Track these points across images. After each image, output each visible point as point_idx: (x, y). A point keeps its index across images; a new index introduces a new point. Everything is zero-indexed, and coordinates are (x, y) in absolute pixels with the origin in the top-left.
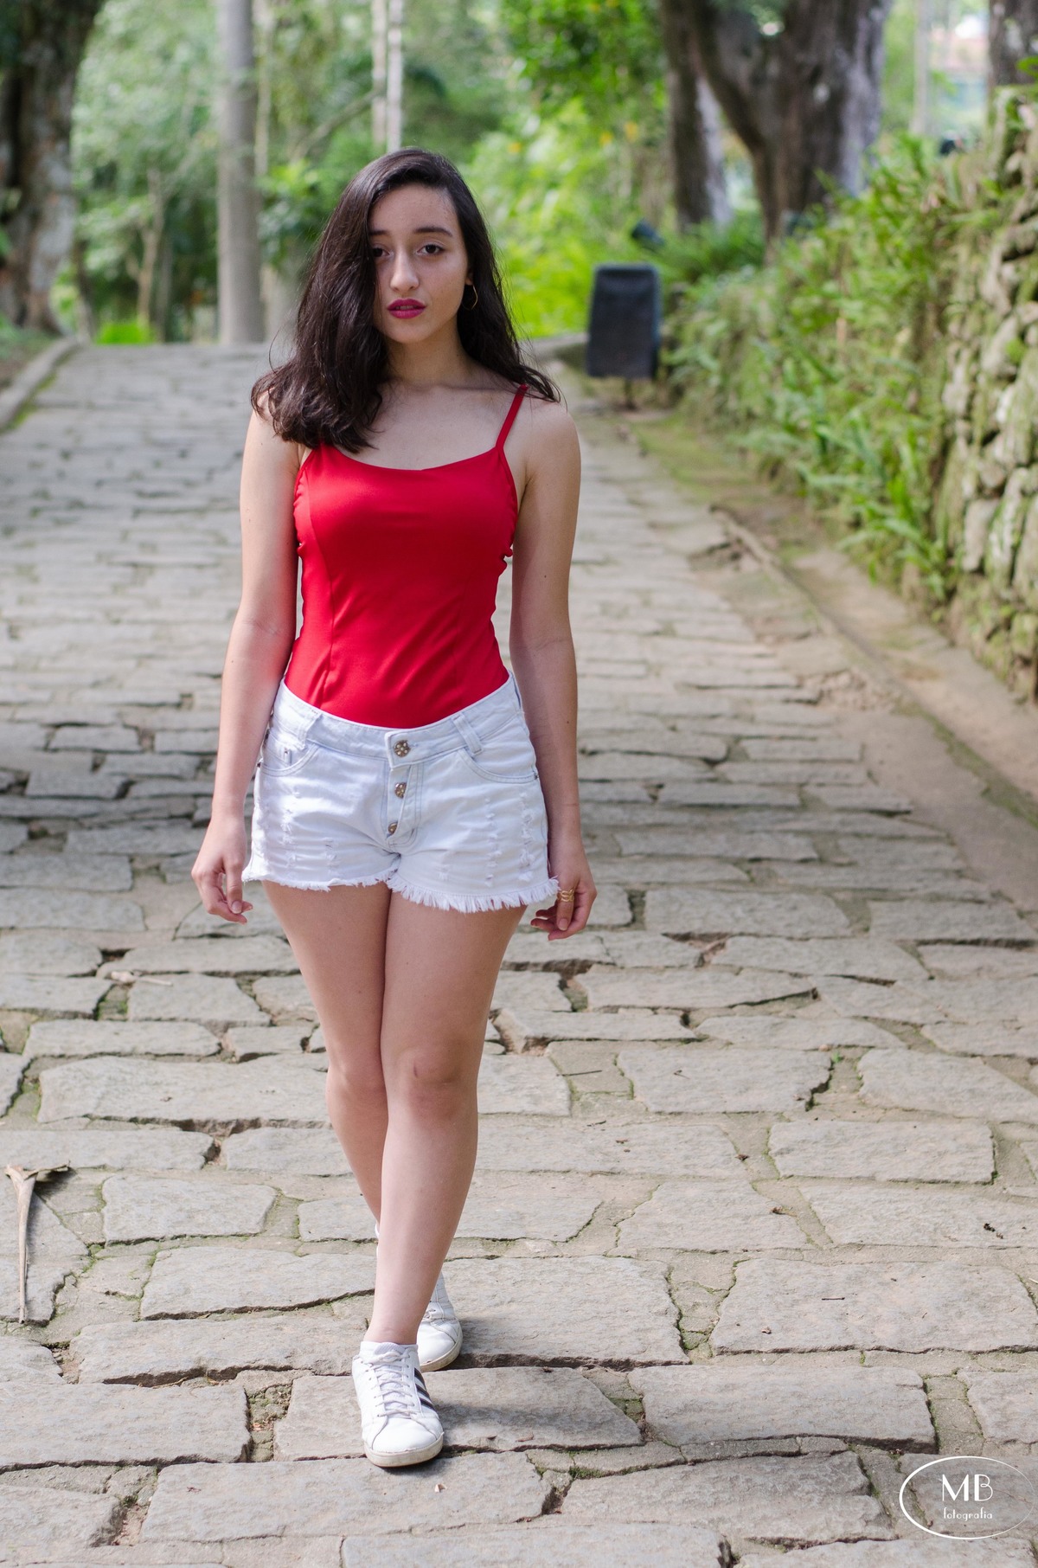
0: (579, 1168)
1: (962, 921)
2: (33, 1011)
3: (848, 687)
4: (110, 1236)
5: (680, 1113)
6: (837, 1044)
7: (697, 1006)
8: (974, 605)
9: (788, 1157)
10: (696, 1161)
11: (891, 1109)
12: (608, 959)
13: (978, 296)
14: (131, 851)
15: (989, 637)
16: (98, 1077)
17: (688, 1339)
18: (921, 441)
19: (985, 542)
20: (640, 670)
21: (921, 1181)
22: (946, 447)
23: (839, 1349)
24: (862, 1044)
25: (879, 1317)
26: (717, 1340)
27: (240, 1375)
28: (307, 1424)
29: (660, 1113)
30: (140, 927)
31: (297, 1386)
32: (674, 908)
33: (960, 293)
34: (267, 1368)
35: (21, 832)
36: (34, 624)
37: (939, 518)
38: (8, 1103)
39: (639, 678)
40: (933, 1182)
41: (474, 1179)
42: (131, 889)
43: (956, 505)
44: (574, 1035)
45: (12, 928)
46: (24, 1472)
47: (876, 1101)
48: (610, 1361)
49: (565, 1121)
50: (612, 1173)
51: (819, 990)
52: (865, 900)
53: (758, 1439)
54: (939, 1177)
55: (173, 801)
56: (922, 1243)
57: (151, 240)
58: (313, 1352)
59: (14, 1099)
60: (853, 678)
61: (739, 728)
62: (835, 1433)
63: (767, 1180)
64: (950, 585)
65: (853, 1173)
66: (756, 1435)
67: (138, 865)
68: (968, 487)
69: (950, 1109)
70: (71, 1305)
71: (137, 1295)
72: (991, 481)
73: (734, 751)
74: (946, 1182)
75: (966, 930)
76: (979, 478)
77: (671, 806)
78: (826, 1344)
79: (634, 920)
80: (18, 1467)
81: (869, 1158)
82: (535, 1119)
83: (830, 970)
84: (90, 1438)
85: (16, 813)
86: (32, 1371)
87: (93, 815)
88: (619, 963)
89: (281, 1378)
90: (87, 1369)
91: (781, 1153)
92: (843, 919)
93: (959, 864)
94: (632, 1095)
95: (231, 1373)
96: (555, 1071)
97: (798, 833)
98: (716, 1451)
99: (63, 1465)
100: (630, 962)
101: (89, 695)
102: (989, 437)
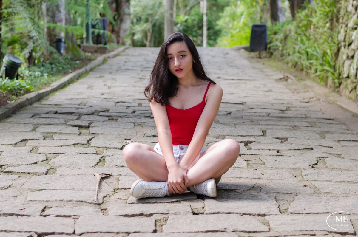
0: (250, 177)
1: (350, 137)
2: (105, 147)
3: (316, 100)
4: (120, 187)
5: (277, 168)
6: (319, 157)
7: (281, 149)
8: (346, 85)
9: (307, 176)
10: (282, 177)
11: (335, 169)
12: (257, 141)
13: (347, 11)
14: (134, 122)
15: (350, 92)
16: (121, 159)
17: (282, 211)
18: (333, 48)
19: (349, 70)
20: (264, 96)
21: (344, 182)
22: (339, 50)
23: (325, 213)
24: (325, 157)
25: (336, 207)
26: (290, 211)
27: (154, 215)
28: (172, 226)
29: (272, 168)
30: (135, 134)
31: (169, 217)
32: (274, 133)
33: (342, 12)
34: (161, 214)
35: (107, 118)
36: (115, 87)
37: (337, 66)
38: (96, 163)
39: (264, 97)
40: (348, 182)
41: (221, 179)
42: (133, 128)
43: (342, 62)
44: (248, 153)
45: (102, 134)
46: (90, 234)
47: (330, 167)
48: (259, 214)
49: (246, 169)
50: (259, 179)
51: (313, 148)
52: (324, 133)
53: (303, 231)
54: (349, 181)
55: (146, 114)
56: (346, 193)
57: (149, 35)
58: (175, 210)
59: (98, 163)
60: (317, 98)
61: (289, 106)
62: (325, 230)
63: (302, 181)
64: (340, 82)
65: (325, 180)
66: (302, 230)
67: (135, 124)
68: (345, 57)
69: (351, 169)
70: (107, 201)
71: (126, 199)
72: (351, 55)
73: (288, 109)
74: (351, 182)
75: (351, 138)
76: (348, 54)
77: (272, 117)
78: (321, 212)
79: (263, 135)
80: (88, 233)
81: (329, 177)
82: (238, 168)
83: (316, 144)
84: (109, 227)
85: (106, 115)
86: (95, 213)
87: (126, 116)
88: (260, 142)
89: (166, 216)
90: (111, 213)
91: (305, 175)
92: (318, 136)
93: (347, 128)
94: (264, 164)
95: (151, 215)
96: (243, 160)
97: (305, 122)
98: (291, 233)
99: (101, 232)
100: (263, 142)
101: (126, 98)
102: (350, 44)
